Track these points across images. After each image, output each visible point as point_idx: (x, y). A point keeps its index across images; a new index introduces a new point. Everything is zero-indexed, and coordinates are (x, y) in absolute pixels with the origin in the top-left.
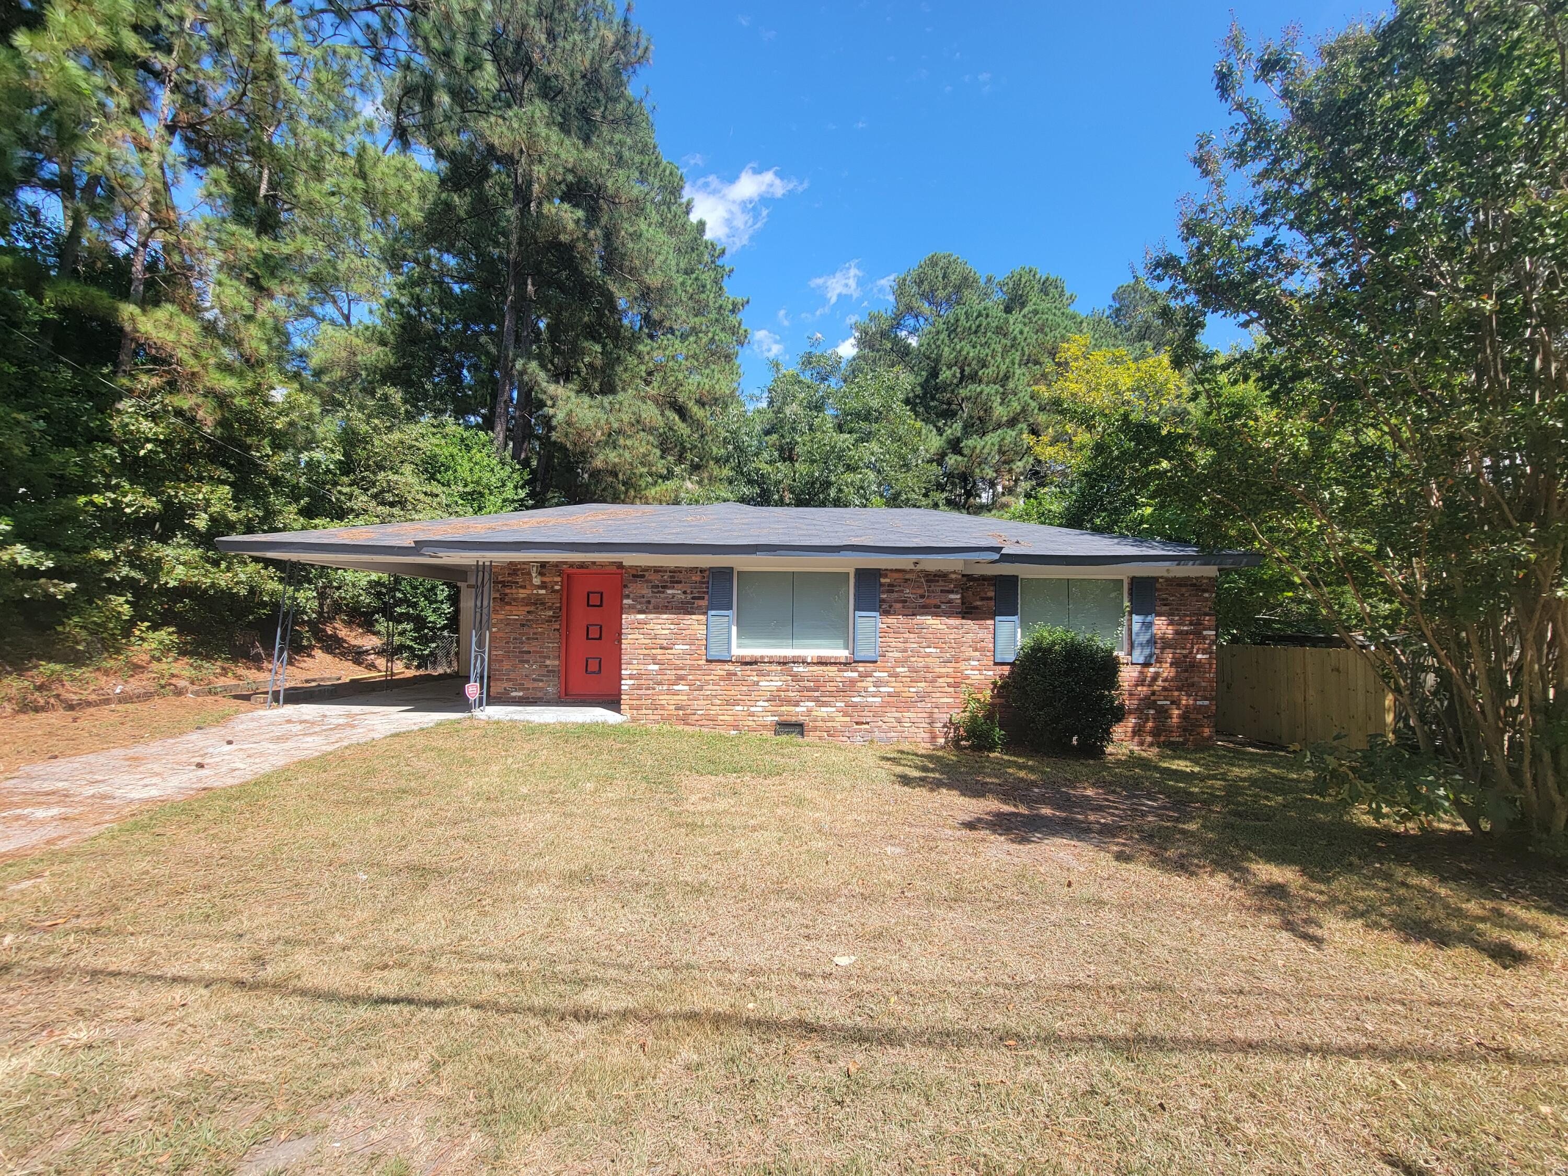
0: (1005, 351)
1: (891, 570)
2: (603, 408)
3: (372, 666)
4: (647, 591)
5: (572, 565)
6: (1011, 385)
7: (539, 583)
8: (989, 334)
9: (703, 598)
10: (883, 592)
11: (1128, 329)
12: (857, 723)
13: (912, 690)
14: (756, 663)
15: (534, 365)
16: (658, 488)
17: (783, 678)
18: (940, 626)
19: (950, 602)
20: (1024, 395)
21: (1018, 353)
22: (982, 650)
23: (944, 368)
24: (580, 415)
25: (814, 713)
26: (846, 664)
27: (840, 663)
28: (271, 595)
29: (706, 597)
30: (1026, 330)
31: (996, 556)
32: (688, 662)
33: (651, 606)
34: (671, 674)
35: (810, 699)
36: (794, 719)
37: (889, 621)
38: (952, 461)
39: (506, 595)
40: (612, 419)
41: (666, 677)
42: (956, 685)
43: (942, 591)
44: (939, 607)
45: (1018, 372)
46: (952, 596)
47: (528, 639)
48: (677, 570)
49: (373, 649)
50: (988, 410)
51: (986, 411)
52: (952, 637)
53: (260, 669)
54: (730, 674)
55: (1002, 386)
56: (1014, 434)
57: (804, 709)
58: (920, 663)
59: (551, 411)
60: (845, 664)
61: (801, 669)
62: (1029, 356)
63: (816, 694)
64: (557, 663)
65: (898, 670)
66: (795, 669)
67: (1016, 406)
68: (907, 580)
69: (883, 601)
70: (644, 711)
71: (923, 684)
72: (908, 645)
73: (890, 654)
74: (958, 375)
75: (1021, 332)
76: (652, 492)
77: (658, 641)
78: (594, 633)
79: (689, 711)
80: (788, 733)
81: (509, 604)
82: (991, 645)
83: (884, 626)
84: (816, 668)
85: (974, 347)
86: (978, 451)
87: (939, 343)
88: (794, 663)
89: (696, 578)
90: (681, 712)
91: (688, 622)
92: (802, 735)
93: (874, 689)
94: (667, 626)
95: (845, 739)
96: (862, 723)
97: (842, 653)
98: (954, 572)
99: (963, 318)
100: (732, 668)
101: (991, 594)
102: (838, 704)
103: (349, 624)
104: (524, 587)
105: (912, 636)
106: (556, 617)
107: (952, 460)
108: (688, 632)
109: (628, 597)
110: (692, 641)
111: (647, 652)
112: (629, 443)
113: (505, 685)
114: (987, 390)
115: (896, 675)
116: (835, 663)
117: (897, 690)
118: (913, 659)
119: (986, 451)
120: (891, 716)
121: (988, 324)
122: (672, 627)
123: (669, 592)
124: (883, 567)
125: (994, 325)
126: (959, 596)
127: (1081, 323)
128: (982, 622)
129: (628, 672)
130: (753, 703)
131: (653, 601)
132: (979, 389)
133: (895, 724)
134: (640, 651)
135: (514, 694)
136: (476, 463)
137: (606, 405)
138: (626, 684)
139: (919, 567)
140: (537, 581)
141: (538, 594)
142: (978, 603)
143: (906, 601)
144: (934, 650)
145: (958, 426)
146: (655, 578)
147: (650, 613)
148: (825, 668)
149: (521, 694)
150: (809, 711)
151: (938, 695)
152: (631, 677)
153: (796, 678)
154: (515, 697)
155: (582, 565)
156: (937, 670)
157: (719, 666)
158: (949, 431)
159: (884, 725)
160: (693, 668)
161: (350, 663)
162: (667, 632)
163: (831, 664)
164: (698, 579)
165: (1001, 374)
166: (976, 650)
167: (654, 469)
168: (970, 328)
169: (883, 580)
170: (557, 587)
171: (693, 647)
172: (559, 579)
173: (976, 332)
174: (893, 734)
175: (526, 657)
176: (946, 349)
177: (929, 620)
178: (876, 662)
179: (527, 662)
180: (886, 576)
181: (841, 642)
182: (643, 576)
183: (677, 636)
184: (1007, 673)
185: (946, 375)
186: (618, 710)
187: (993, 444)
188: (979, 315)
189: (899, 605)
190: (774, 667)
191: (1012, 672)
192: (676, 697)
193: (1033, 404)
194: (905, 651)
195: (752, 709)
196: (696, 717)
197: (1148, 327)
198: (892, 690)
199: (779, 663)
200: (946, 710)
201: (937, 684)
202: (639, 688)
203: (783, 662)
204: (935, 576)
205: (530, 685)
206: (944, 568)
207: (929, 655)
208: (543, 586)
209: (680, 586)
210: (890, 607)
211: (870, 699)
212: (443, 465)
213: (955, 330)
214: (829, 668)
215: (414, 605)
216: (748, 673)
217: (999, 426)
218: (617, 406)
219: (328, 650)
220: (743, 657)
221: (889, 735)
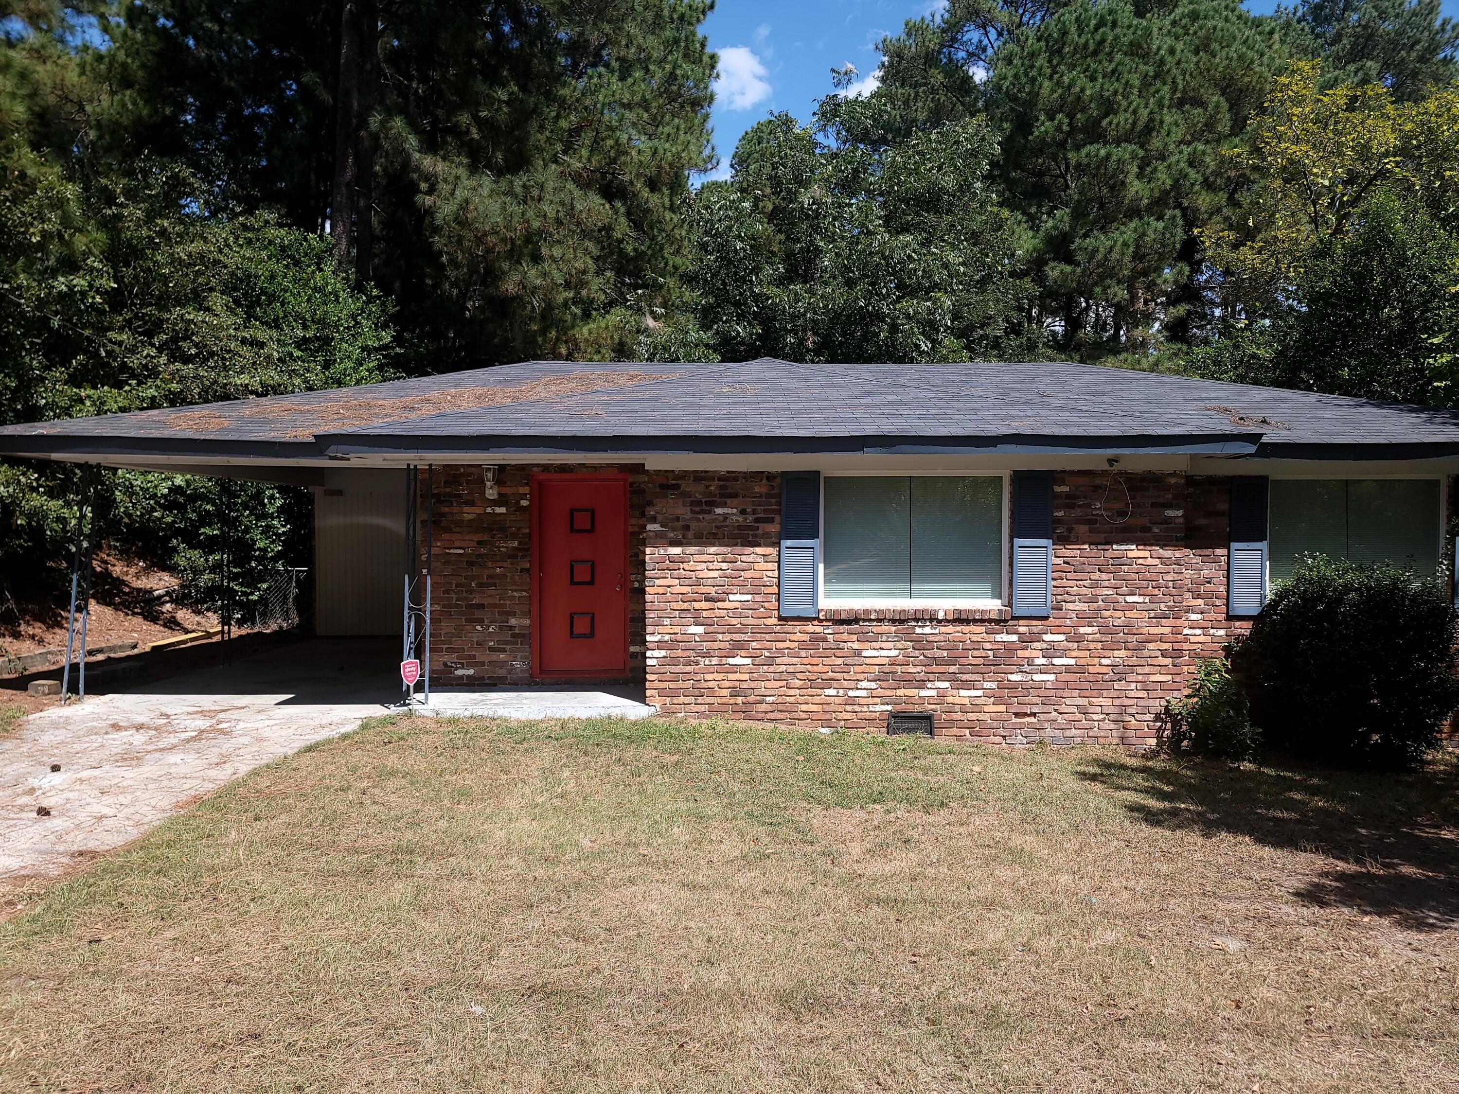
0: (1146, 84)
1: (1072, 472)
2: (514, 195)
3: (172, 624)
4: (683, 511)
5: (546, 468)
6: (1156, 143)
7: (496, 497)
8: (1118, 57)
9: (772, 521)
10: (1059, 508)
11: (1337, 39)
12: (1017, 715)
13: (1105, 661)
14: (856, 621)
15: (398, 123)
16: (592, 326)
17: (899, 645)
18: (1150, 561)
19: (1168, 521)
20: (1179, 158)
21: (1166, 88)
22: (1210, 595)
23: (1042, 117)
24: (481, 208)
25: (950, 699)
26: (1000, 622)
27: (990, 621)
28: (30, 516)
29: (777, 518)
30: (1180, 46)
31: (1253, 449)
32: (750, 621)
33: (690, 535)
34: (723, 640)
35: (940, 678)
36: (918, 708)
37: (1068, 553)
38: (1056, 273)
39: (443, 515)
40: (530, 214)
41: (715, 645)
42: (1176, 654)
43: (1153, 505)
44: (1149, 530)
45: (1168, 119)
46: (1170, 513)
47: (480, 585)
48: (732, 476)
49: (168, 593)
50: (1118, 187)
51: (1112, 188)
52: (1169, 577)
53: (17, 635)
54: (817, 639)
55: (1142, 146)
56: (1161, 225)
57: (934, 693)
58: (1119, 619)
59: (429, 200)
60: (998, 622)
61: (927, 630)
62: (1184, 91)
63: (952, 669)
64: (527, 622)
65: (1082, 630)
66: (918, 630)
67: (1164, 179)
68: (1096, 488)
69: (1059, 521)
70: (682, 699)
71: (1122, 653)
72: (1098, 591)
73: (1070, 606)
74: (1065, 128)
75: (1172, 51)
76: (583, 332)
77: (703, 589)
78: (582, 575)
79: (752, 699)
80: (908, 730)
81: (448, 530)
82: (1222, 589)
83: (1059, 561)
84: (950, 628)
85: (1093, 79)
86: (1100, 256)
87: (1033, 73)
88: (917, 620)
89: (759, 488)
90: (740, 700)
91: (751, 558)
92: (931, 733)
93: (1043, 661)
94: (716, 565)
95: (998, 739)
96: (1026, 715)
97: (992, 605)
98: (1174, 474)
99: (1073, 29)
100: (818, 629)
101: (1223, 506)
102: (987, 685)
103: (127, 555)
104: (471, 503)
105: (1104, 576)
106: (523, 551)
107: (1055, 271)
108: (748, 574)
109: (653, 520)
110: (756, 587)
111: (685, 606)
112: (557, 252)
113: (446, 658)
114: (1117, 152)
115: (1079, 639)
116: (982, 621)
117: (1082, 662)
118: (1106, 614)
119: (1114, 256)
120: (1073, 701)
121: (1116, 38)
122: (724, 566)
123: (719, 511)
124: (1059, 468)
125: (1125, 40)
126: (1180, 513)
127: (1271, 33)
128: (1209, 552)
129: (657, 638)
130: (852, 684)
131: (693, 525)
132: (1103, 152)
133: (1078, 716)
134: (674, 605)
135: (460, 672)
136: (316, 289)
137: (518, 190)
138: (653, 657)
139: (1117, 467)
140: (491, 493)
141: (494, 514)
142: (1203, 521)
143: (1095, 522)
144: (1140, 599)
145: (1063, 214)
146: (697, 490)
147: (690, 544)
148: (966, 629)
149: (471, 672)
150: (941, 696)
151: (1147, 669)
152: (660, 645)
153: (919, 643)
154: (461, 677)
155: (563, 468)
156: (1145, 630)
157: (798, 627)
158: (1050, 223)
159: (1060, 719)
160: (756, 630)
161: (139, 619)
162: (715, 574)
163: (975, 621)
164: (764, 490)
165: (1141, 124)
166: (1198, 596)
167: (584, 293)
168: (1086, 46)
169: (1058, 489)
170: (524, 503)
171: (758, 598)
172: (526, 490)
173: (1095, 53)
174: (1074, 732)
175: (477, 614)
176: (1046, 84)
177: (1133, 551)
178: (1046, 618)
179: (480, 621)
180: (1062, 482)
181: (987, 587)
182: (677, 487)
183: (734, 581)
184: (1247, 633)
185: (1043, 127)
186: (639, 696)
187: (1125, 244)
188: (1101, 23)
189: (1083, 529)
190: (885, 628)
191: (1255, 632)
192: (731, 676)
193: (1192, 174)
194: (1093, 600)
195: (851, 693)
196: (763, 707)
197: (1370, 37)
198: (1072, 662)
199: (893, 621)
200: (1159, 693)
201: (1146, 653)
202: (674, 661)
203: (900, 620)
204: (1143, 480)
205: (484, 657)
206: (1155, 467)
207: (1132, 606)
208: (502, 500)
209: (735, 501)
210: (1070, 530)
211: (1037, 677)
212: (263, 292)
213: (1060, 51)
214: (972, 628)
215: (233, 523)
216: (845, 636)
217: (1134, 212)
218: (535, 193)
219: (105, 600)
220: (839, 612)
221: (1068, 733)
